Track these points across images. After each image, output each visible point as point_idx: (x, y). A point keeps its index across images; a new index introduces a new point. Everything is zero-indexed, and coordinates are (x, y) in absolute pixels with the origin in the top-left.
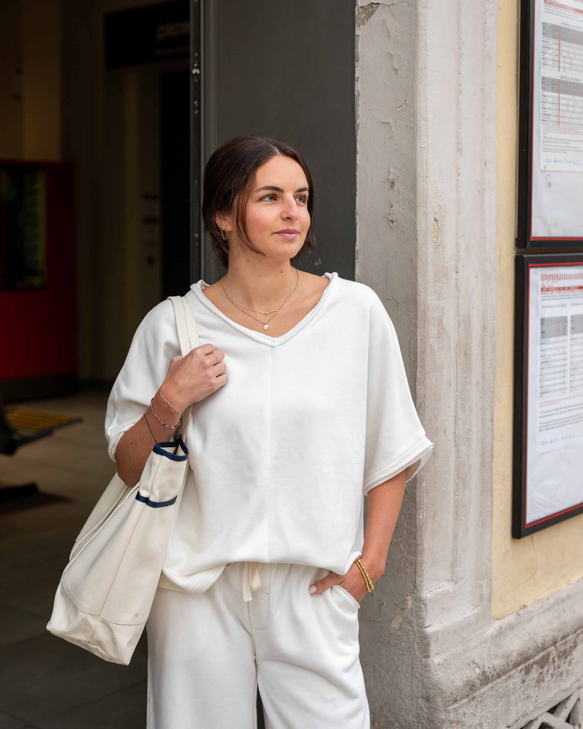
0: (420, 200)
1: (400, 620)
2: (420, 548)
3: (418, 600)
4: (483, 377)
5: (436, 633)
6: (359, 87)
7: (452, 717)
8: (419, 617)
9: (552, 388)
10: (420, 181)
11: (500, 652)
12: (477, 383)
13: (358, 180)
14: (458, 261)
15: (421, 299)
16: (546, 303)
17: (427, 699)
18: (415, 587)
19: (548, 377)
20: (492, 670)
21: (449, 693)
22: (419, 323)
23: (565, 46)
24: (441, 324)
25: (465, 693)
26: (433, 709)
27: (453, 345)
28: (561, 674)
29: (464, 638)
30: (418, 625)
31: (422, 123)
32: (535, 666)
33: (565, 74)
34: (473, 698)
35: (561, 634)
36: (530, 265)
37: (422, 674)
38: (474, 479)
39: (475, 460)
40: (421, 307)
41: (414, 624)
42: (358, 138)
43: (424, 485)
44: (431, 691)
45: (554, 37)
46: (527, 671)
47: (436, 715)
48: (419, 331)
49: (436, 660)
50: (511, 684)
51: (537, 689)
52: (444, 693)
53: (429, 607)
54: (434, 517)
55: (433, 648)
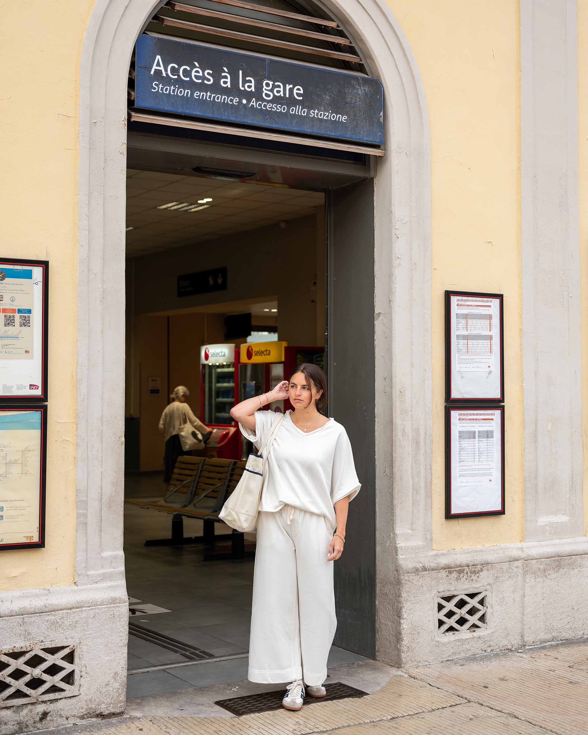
0: (393, 384)
1: (389, 542)
2: (395, 514)
3: (394, 534)
4: (426, 452)
5: (402, 547)
6: (376, 343)
7: (406, 578)
8: (395, 540)
9: (466, 460)
10: (393, 377)
11: (436, 562)
12: (423, 454)
13: (376, 377)
14: (412, 407)
15: (394, 421)
16: (461, 425)
17: (397, 571)
18: (393, 529)
19: (463, 455)
20: (429, 567)
21: (405, 569)
22: (394, 430)
23: (470, 321)
24: (404, 430)
25: (413, 571)
26: (399, 575)
27: (411, 439)
28: (472, 580)
29: (416, 552)
30: (394, 543)
31: (394, 357)
32: (455, 572)
33: (470, 332)
34: (418, 574)
35: (472, 563)
36: (451, 409)
37: (395, 562)
38: (422, 491)
39: (422, 484)
40: (394, 424)
41: (393, 543)
42: (376, 362)
43: (396, 490)
44: (398, 568)
45: (463, 318)
46: (450, 572)
47: (400, 577)
48: (393, 433)
49: (400, 557)
50: (440, 575)
51: (456, 582)
52: (403, 568)
53: (398, 537)
54: (401, 503)
55: (400, 552)
